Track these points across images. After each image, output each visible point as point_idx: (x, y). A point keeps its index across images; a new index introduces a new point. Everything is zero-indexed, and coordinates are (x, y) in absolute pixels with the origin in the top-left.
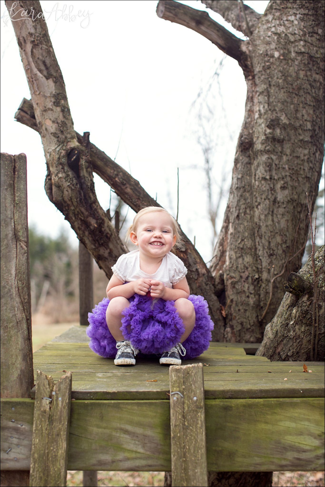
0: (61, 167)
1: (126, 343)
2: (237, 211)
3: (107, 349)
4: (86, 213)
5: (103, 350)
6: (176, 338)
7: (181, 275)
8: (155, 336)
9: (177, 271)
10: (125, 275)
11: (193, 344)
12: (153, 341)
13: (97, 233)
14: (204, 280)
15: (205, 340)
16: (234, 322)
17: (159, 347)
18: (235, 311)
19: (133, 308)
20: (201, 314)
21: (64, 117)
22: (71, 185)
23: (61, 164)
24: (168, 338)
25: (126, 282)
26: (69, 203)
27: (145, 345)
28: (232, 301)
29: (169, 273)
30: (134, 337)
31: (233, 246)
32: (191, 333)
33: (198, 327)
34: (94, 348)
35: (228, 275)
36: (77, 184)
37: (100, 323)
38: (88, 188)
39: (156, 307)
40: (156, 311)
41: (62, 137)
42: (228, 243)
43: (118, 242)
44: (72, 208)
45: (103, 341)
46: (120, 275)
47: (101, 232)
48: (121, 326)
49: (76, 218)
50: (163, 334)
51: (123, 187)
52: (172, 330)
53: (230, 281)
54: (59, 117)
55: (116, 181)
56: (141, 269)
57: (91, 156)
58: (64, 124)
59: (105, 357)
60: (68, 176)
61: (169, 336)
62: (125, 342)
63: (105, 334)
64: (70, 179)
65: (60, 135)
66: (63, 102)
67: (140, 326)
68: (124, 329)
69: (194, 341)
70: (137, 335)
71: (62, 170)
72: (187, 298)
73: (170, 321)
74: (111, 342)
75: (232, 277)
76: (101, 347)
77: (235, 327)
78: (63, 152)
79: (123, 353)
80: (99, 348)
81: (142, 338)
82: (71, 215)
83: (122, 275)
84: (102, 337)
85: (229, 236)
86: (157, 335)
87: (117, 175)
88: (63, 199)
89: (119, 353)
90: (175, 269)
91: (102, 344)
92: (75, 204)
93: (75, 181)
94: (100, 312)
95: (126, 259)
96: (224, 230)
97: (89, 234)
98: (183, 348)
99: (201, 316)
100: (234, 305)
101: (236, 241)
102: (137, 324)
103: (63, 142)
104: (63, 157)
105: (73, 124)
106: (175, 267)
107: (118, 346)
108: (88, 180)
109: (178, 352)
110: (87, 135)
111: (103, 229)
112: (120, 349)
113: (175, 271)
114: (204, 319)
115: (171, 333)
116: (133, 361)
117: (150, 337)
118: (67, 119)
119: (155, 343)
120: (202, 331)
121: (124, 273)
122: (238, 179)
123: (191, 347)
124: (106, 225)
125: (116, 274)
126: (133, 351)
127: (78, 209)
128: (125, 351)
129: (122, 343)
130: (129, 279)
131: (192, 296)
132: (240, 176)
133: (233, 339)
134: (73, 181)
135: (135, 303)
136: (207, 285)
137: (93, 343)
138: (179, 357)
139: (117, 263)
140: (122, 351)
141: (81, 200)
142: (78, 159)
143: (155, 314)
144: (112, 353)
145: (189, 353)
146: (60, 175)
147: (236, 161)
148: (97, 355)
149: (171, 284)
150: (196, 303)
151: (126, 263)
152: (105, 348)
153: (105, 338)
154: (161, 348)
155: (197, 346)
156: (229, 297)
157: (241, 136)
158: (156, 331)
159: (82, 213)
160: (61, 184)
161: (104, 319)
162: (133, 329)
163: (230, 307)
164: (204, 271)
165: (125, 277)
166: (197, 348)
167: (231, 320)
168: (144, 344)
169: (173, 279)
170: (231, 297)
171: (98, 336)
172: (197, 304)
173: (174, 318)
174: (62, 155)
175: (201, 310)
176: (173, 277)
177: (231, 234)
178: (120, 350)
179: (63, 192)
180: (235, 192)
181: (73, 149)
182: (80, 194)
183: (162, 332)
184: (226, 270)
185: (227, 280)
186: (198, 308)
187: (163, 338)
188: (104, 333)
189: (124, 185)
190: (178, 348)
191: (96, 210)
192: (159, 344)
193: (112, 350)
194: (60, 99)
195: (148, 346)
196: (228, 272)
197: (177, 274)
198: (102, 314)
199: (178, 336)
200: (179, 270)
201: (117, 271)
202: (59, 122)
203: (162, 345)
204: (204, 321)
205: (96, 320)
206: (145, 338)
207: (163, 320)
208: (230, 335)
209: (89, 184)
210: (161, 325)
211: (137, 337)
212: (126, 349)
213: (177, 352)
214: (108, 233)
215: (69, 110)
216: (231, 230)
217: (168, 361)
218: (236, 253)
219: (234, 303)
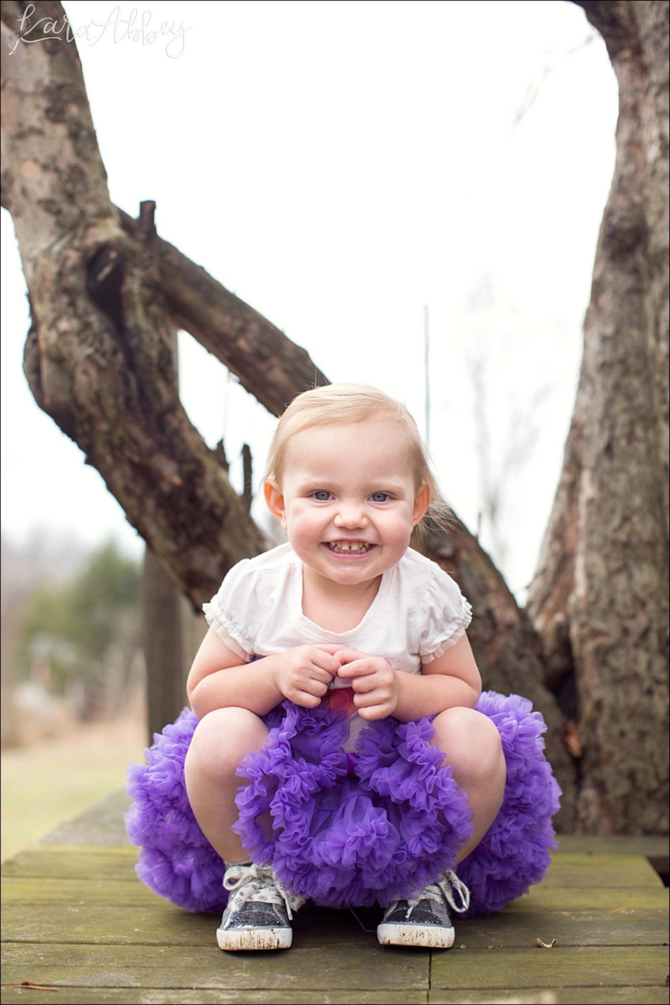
0: (65, 299)
1: (258, 870)
2: (606, 435)
3: (197, 886)
4: (147, 443)
5: (181, 889)
6: (440, 855)
7: (450, 630)
8: (363, 855)
9: (439, 615)
10: (250, 633)
11: (495, 864)
12: (358, 870)
13: (183, 503)
14: (513, 644)
15: (537, 847)
16: (607, 772)
17: (379, 886)
18: (609, 736)
19: (278, 753)
20: (526, 763)
21: (78, 153)
22: (97, 357)
23: (66, 291)
24: (411, 857)
25: (255, 657)
26: (93, 410)
27: (329, 884)
28: (598, 705)
29: (409, 624)
30: (288, 856)
31: (596, 539)
32: (491, 829)
33: (515, 807)
34: (151, 881)
35: (583, 625)
36: (115, 352)
37: (165, 798)
38: (151, 364)
39: (367, 743)
40: (369, 760)
41: (71, 211)
42: (578, 531)
43: (249, 530)
44: (104, 427)
45: (182, 860)
46: (234, 635)
47: (193, 499)
48: (237, 818)
49: (115, 458)
50: (392, 843)
51: (262, 367)
52: (428, 829)
53: (590, 646)
54: (61, 151)
55: (240, 350)
56: (305, 612)
57: (162, 272)
58: (76, 174)
59: (192, 911)
60: (87, 326)
61: (417, 850)
62: (254, 866)
63: (188, 836)
64: (95, 335)
65: (66, 208)
66: (74, 110)
67: (306, 817)
68: (245, 828)
69: (499, 855)
70: (297, 851)
71: (71, 310)
72: (474, 706)
73: (421, 799)
74: (207, 860)
75: (595, 634)
76: (176, 877)
77: (609, 786)
78: (74, 257)
79: (246, 903)
80: (169, 883)
81: (317, 862)
82: (101, 449)
83: (242, 634)
84: (176, 846)
85: (583, 510)
86: (372, 852)
87: (242, 331)
88: (74, 400)
89: (233, 906)
90: (431, 609)
91: (179, 866)
92: (111, 412)
93: (108, 343)
94: (166, 760)
95: (255, 578)
96: (564, 494)
97: (159, 505)
98: (459, 884)
99: (525, 770)
100: (605, 718)
101: (607, 522)
102: (293, 811)
103: (73, 227)
104: (74, 269)
105: (104, 175)
106: (432, 603)
107: (232, 881)
108: (152, 339)
109: (444, 897)
110: (148, 208)
111: (200, 492)
112: (237, 889)
113: (432, 615)
114: (536, 777)
115: (426, 840)
116: (282, 936)
117: (348, 858)
118: (87, 160)
119: (364, 876)
120: (527, 819)
121: (246, 628)
122: (604, 339)
123: (490, 878)
124: (209, 478)
125: (219, 631)
126: (284, 900)
127: (120, 432)
128: (256, 898)
129: (245, 870)
130: (261, 646)
131: (487, 698)
132: (609, 330)
133: (606, 823)
134: (101, 341)
135: (284, 734)
136: (520, 657)
137: (149, 864)
138: (445, 917)
139: (222, 590)
140: (244, 899)
141: (128, 401)
142: (118, 276)
143: (366, 770)
144: (211, 899)
145: (482, 897)
146: (64, 325)
147: (598, 288)
148: (166, 901)
149: (415, 660)
150: (506, 722)
151: (255, 591)
152: (188, 882)
153: (188, 847)
154: (384, 890)
155: (509, 873)
156: (588, 693)
157: (609, 214)
158: (368, 837)
159: (135, 441)
160: (65, 351)
161: (180, 784)
162: (281, 830)
163: (593, 724)
164: (510, 616)
165: (251, 640)
166: (508, 880)
167: (597, 764)
168: (325, 882)
169: (424, 642)
170: (597, 694)
171: (161, 843)
172: (510, 727)
173: (436, 792)
174: (70, 263)
175: (524, 747)
176: (424, 635)
177: (590, 502)
178: (238, 895)
179: (72, 378)
180: (598, 378)
181: (103, 249)
182: (127, 382)
183: (389, 837)
184: (578, 613)
185: (583, 641)
186: (514, 741)
187: (395, 857)
188: (183, 833)
189: (263, 358)
190: (443, 884)
191: (177, 432)
192: (381, 877)
193: (211, 888)
194: (66, 103)
195: (339, 886)
196: (583, 618)
197: (436, 627)
198: (171, 767)
199: (446, 849)
200: (445, 611)
201: (223, 618)
202: (63, 166)
203: (391, 880)
204: (535, 785)
205: (155, 790)
206: (326, 860)
207: (396, 795)
208: (594, 810)
209: (154, 353)
210: (385, 814)
211: (299, 856)
212: (257, 890)
213: (438, 899)
214: (214, 505)
215: (92, 136)
216: (588, 489)
217: (407, 937)
218: (606, 558)
219: (606, 711)
